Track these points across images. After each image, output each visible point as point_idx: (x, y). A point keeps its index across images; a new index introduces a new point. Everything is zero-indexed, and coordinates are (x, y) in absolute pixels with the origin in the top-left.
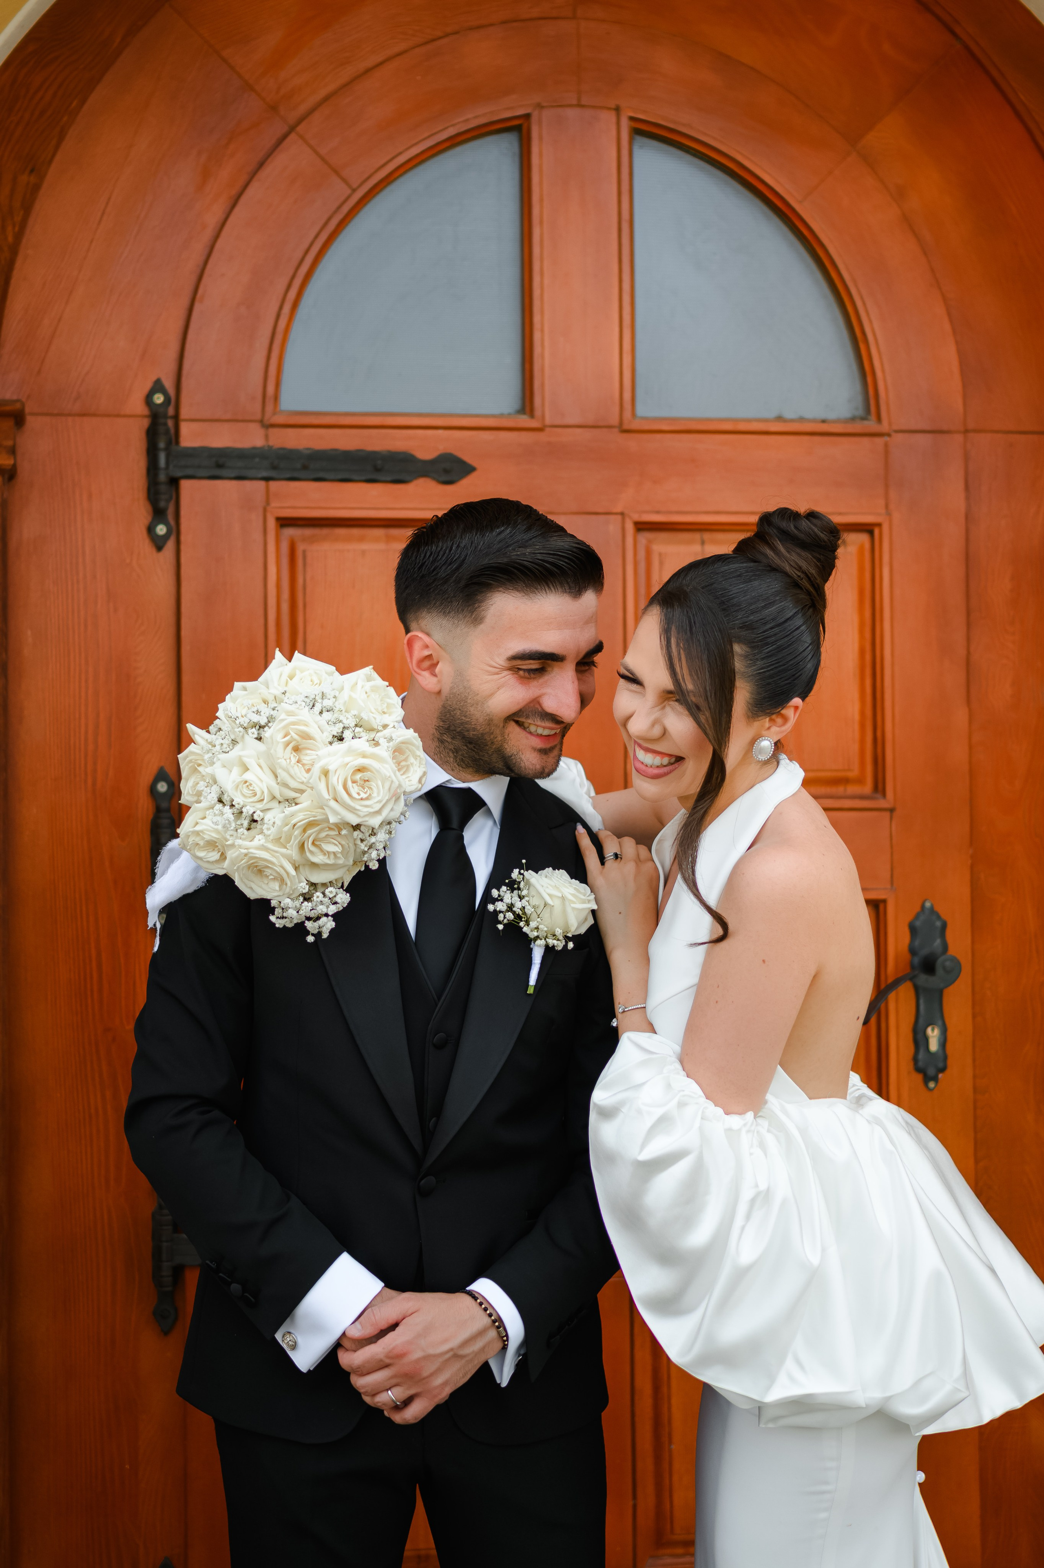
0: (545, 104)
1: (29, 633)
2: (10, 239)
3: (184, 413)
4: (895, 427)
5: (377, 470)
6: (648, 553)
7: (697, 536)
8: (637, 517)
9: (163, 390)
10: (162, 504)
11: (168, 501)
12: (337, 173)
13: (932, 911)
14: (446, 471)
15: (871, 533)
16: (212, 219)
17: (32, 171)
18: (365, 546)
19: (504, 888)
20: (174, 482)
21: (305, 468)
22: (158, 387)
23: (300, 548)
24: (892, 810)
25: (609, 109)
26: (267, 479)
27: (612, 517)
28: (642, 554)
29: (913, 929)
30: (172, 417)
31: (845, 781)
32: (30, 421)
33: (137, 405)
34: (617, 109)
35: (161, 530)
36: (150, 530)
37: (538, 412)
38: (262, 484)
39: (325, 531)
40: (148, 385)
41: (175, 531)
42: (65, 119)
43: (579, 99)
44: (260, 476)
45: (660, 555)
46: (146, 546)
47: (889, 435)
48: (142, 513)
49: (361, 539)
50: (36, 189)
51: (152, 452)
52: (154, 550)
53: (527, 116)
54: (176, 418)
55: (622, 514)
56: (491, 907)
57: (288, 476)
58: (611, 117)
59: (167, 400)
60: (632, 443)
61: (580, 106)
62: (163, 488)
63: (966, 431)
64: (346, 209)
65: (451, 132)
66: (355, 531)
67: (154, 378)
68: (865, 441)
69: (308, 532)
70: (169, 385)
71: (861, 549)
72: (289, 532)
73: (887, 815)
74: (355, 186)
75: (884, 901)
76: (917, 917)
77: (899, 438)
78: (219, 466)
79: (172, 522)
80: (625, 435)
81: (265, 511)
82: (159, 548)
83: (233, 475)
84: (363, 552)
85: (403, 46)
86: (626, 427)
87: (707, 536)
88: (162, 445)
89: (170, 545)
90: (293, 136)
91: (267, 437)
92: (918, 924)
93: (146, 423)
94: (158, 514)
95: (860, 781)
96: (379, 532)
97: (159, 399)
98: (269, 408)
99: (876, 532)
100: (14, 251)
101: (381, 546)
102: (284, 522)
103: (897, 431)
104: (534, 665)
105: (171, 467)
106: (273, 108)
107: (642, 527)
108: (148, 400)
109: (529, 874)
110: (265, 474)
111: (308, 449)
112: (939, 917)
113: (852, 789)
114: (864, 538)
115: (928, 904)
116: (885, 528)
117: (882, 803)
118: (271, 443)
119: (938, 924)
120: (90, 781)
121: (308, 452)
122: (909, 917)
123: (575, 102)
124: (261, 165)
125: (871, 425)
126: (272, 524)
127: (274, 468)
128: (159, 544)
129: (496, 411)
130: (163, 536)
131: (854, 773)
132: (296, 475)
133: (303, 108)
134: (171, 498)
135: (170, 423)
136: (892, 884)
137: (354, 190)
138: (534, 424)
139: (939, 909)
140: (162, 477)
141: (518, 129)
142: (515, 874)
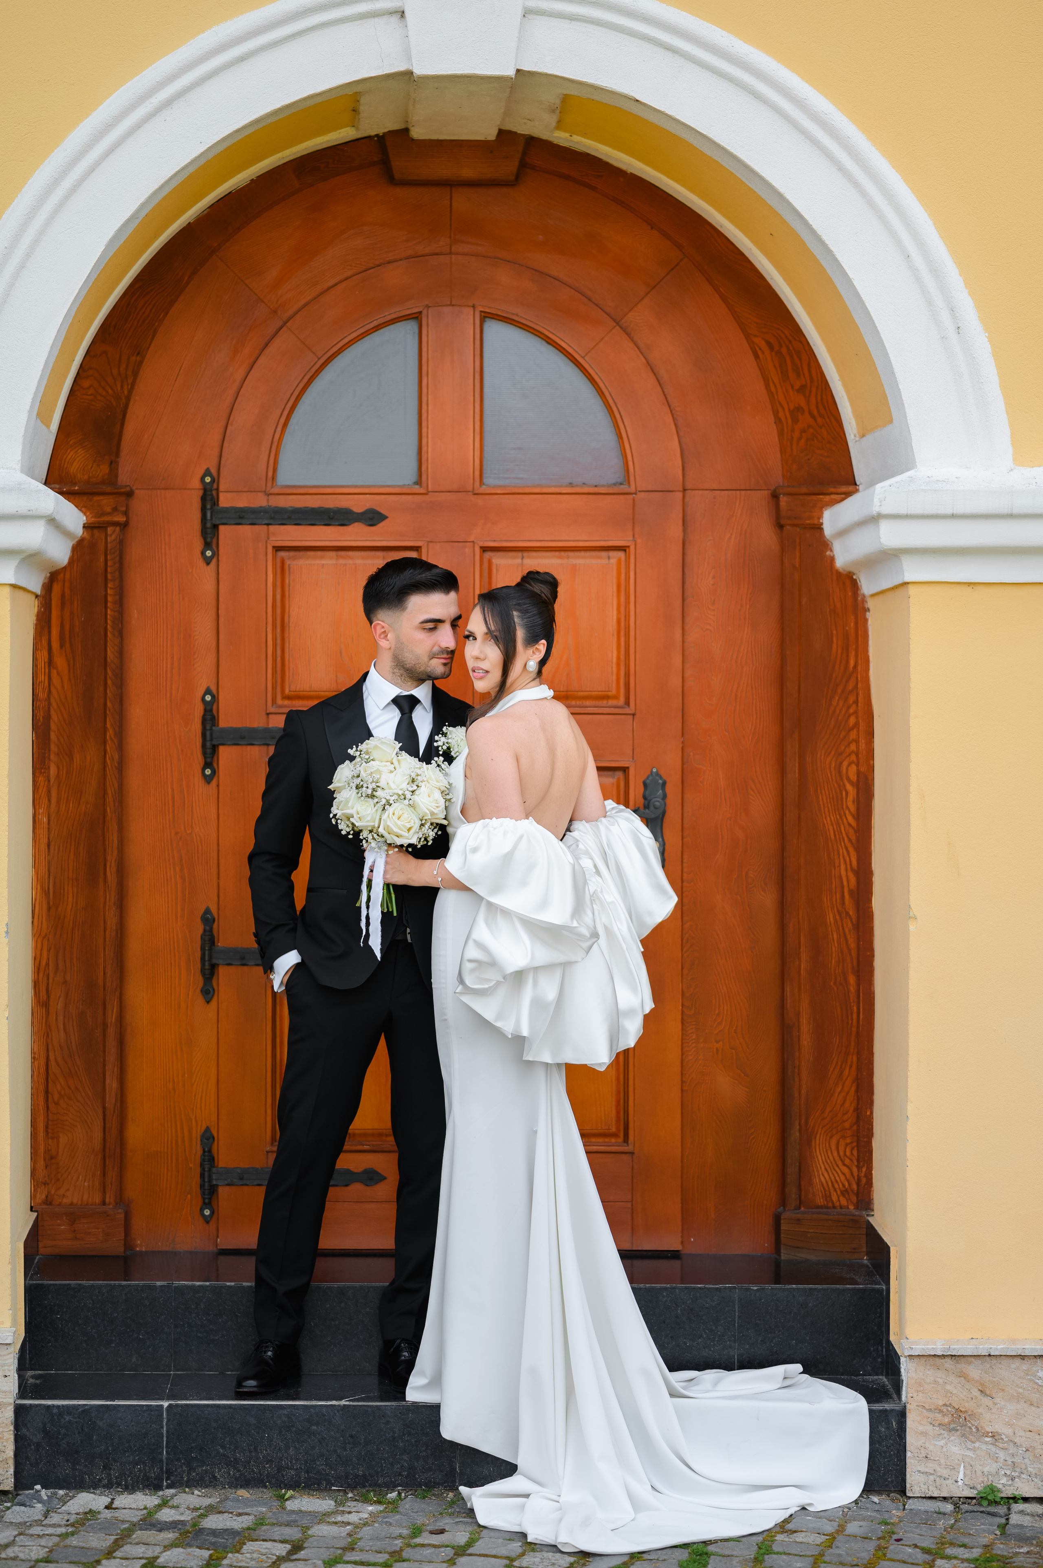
0: (430, 305)
1: (135, 611)
2: (126, 393)
3: (221, 488)
4: (639, 489)
5: (331, 519)
6: (490, 563)
7: (520, 554)
8: (482, 544)
9: (210, 475)
10: (209, 540)
11: (212, 538)
12: (309, 349)
13: (657, 774)
14: (371, 519)
15: (625, 551)
16: (239, 376)
17: (138, 354)
18: (324, 562)
19: (440, 735)
20: (216, 527)
21: (289, 518)
22: (208, 473)
23: (288, 562)
24: (634, 715)
25: (469, 306)
26: (268, 524)
27: (468, 544)
28: (486, 565)
29: (645, 785)
30: (215, 489)
31: (608, 697)
32: (137, 492)
33: (196, 483)
34: (474, 306)
35: (209, 553)
36: (203, 553)
37: (424, 484)
38: (266, 526)
39: (302, 553)
40: (202, 472)
41: (216, 554)
42: (157, 324)
43: (451, 302)
44: (264, 523)
45: (497, 565)
46: (201, 563)
47: (635, 494)
48: (199, 544)
49: (322, 558)
50: (141, 363)
51: (203, 509)
52: (205, 564)
53: (420, 313)
54: (217, 489)
55: (473, 542)
56: (436, 744)
57: (280, 523)
58: (471, 310)
59: (213, 480)
60: (480, 501)
61: (451, 305)
62: (209, 531)
63: (685, 490)
64: (314, 370)
65: (375, 323)
66: (319, 553)
67: (205, 467)
68: (621, 497)
69: (292, 554)
70: (214, 471)
71: (619, 560)
72: (282, 554)
73: (631, 717)
74: (319, 357)
75: (628, 768)
76: (648, 778)
77: (641, 495)
78: (241, 518)
79: (215, 549)
80: (476, 496)
81: (266, 542)
82: (208, 564)
83: (248, 523)
84: (323, 565)
85: (349, 273)
86: (476, 492)
87: (525, 554)
88: (209, 507)
89: (214, 561)
90: (284, 328)
91: (268, 500)
92: (648, 781)
93: (201, 493)
94: (207, 545)
95: (616, 697)
96: (332, 554)
97: (208, 479)
98: (269, 484)
99: (627, 551)
100: (128, 399)
101: (333, 562)
102: (277, 549)
103: (640, 491)
104: (431, 625)
105: (214, 518)
106: (275, 312)
107: (484, 549)
108: (202, 479)
109: (451, 729)
110: (266, 522)
111: (291, 507)
112: (661, 778)
113: (611, 702)
114: (621, 554)
115: (655, 770)
116: (632, 549)
117: (627, 711)
118: (270, 504)
119: (660, 781)
120: (168, 695)
121: (290, 509)
122: (644, 778)
123: (449, 303)
124: (267, 345)
125: (624, 488)
126: (270, 550)
127: (272, 518)
128: (208, 561)
129: (401, 483)
130: (210, 557)
131: (613, 692)
132: (284, 522)
133: (291, 312)
134: (215, 535)
135: (214, 493)
136: (633, 758)
137: (319, 359)
138: (422, 491)
139: (662, 773)
140: (209, 525)
141: (416, 318)
142: (444, 729)
